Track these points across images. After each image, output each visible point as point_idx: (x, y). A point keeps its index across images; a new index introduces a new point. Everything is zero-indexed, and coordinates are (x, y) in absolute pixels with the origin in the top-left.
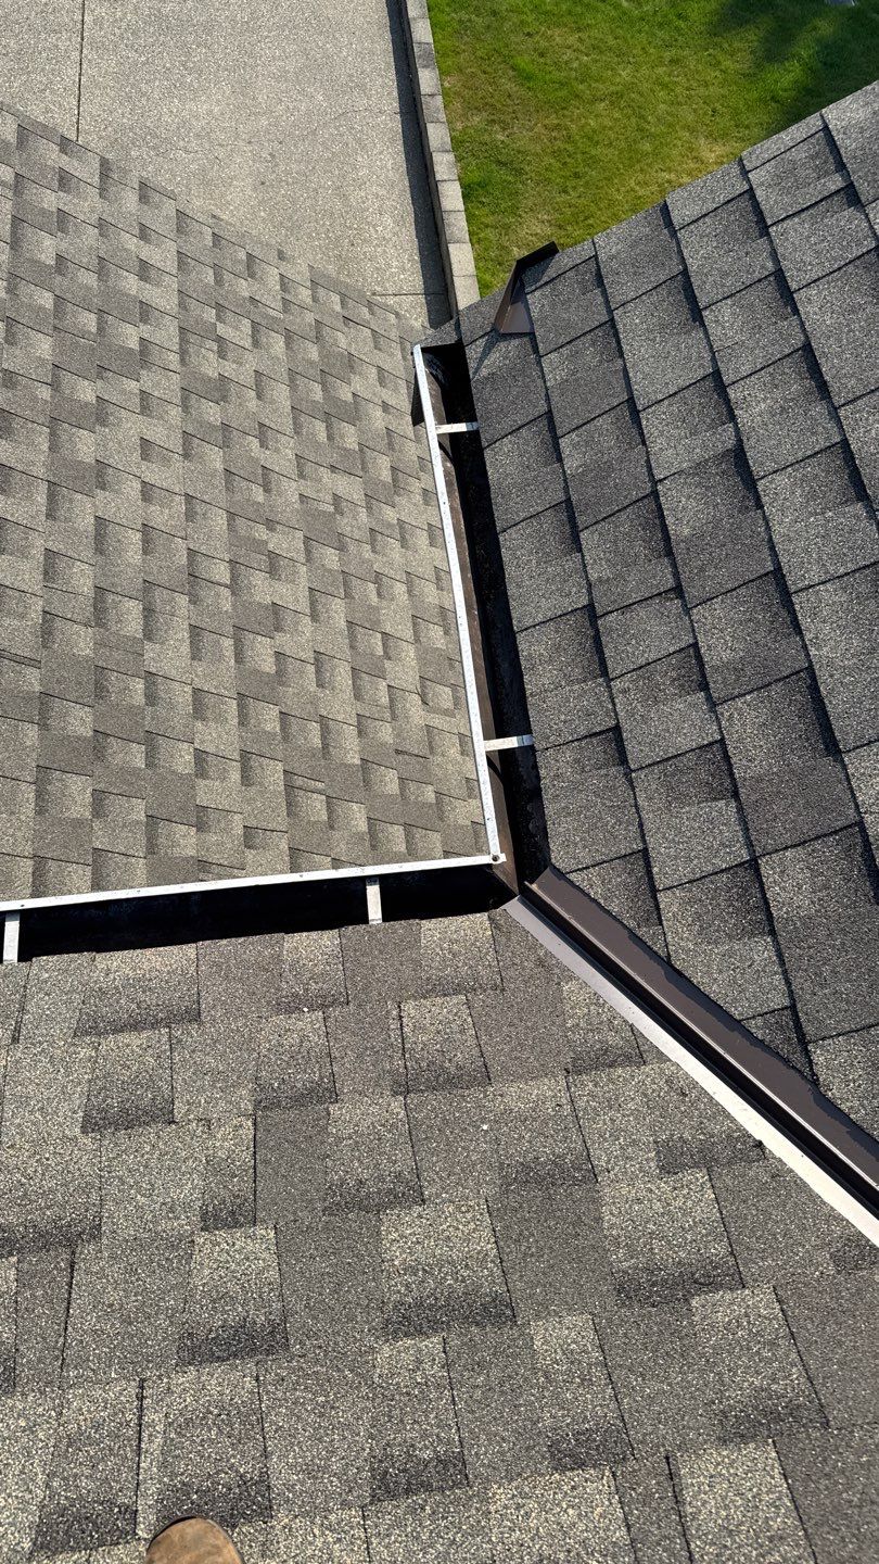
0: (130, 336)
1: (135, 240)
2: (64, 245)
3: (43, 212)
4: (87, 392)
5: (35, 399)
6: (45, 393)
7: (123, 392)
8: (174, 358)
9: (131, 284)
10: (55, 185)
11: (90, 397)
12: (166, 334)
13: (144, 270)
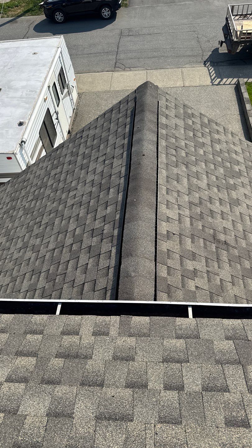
0: (237, 168)
1: (233, 145)
2: (221, 147)
3: (216, 139)
4: (232, 182)
5: (223, 183)
6: (224, 181)
7: (238, 182)
8: (246, 174)
9: (234, 156)
10: (216, 133)
11: (232, 183)
12: (243, 168)
13: (236, 152)
